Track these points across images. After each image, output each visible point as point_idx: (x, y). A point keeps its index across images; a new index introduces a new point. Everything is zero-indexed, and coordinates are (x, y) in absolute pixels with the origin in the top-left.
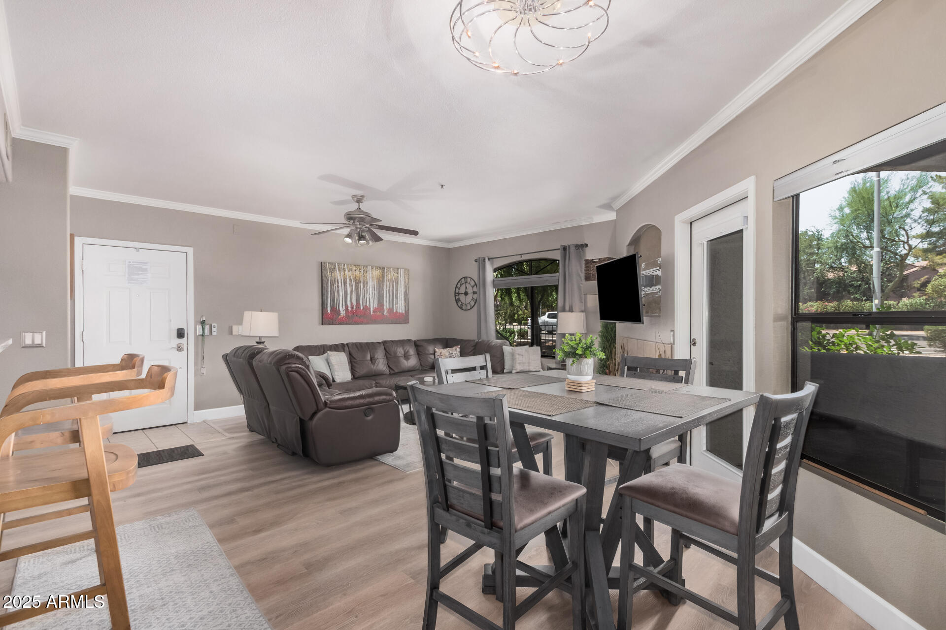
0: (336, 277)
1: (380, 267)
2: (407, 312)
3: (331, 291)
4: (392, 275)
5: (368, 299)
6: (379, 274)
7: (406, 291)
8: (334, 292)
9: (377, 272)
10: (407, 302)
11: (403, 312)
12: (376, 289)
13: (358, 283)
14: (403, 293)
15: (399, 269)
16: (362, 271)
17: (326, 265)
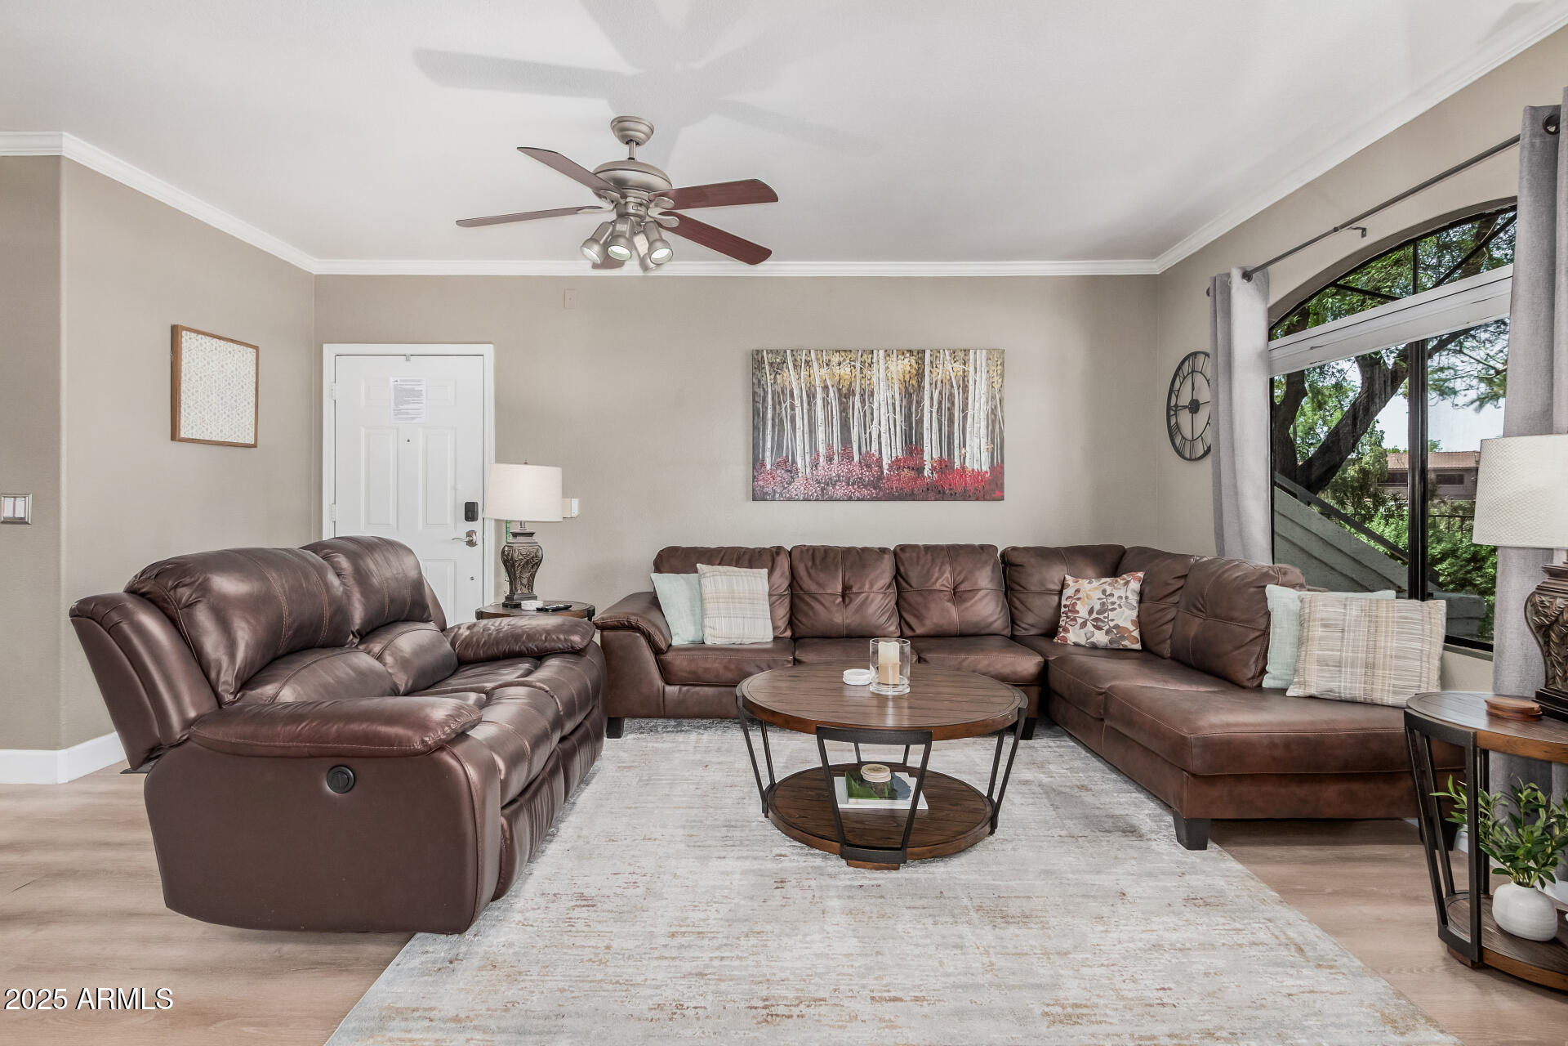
0: (787, 383)
1: (910, 351)
2: (998, 470)
3: (773, 419)
4: (949, 369)
5: (875, 436)
6: (908, 368)
7: (994, 411)
8: (781, 421)
9: (902, 366)
10: (997, 440)
11: (985, 468)
12: (898, 409)
13: (847, 396)
14: (983, 416)
15: (972, 353)
16: (858, 365)
17: (763, 357)
